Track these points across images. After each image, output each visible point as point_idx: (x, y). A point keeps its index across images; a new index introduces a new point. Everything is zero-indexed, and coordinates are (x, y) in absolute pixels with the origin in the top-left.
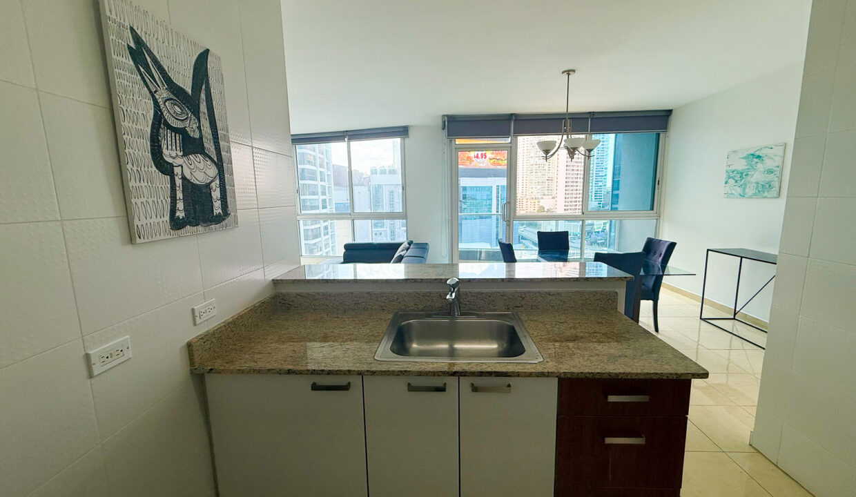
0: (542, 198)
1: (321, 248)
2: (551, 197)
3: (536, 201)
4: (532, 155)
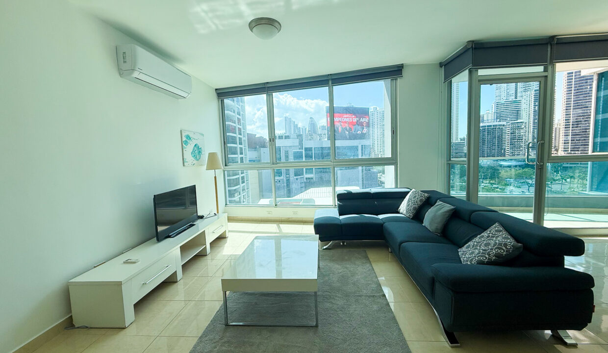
1: (239, 192)
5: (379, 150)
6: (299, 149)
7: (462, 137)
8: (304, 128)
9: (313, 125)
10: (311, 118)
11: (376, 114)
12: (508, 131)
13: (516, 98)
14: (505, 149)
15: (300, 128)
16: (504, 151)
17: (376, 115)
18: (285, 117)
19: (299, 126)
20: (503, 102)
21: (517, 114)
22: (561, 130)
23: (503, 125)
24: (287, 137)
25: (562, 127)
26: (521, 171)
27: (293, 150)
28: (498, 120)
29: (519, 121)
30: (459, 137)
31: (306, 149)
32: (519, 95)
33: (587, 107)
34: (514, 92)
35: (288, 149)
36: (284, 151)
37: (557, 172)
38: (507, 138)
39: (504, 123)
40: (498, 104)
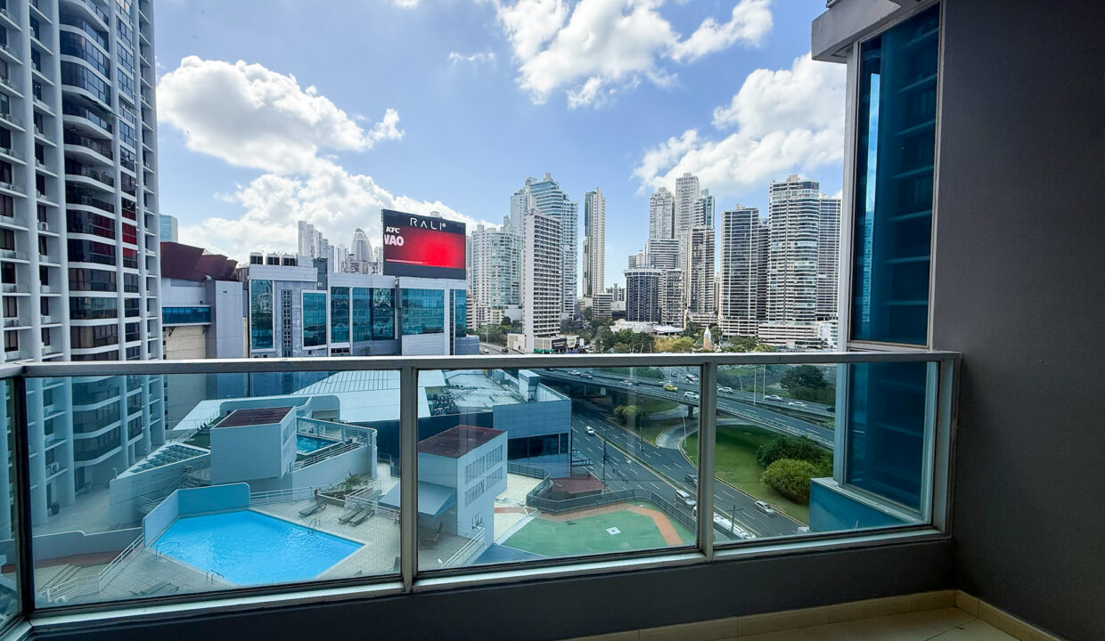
0: (507, 308)
2: (517, 306)
3: (500, 311)
4: (494, 254)
5: (485, 301)
6: (319, 288)
7: (609, 288)
8: (342, 249)
9: (362, 244)
10: (358, 230)
11: (481, 236)
12: (663, 282)
13: (673, 237)
14: (661, 309)
15: (333, 247)
16: (660, 312)
17: (481, 239)
18: (301, 224)
19: (330, 244)
20: (658, 240)
21: (675, 258)
22: (721, 286)
23: (659, 274)
24: (290, 262)
25: (721, 283)
26: (678, 342)
27: (303, 291)
28: (653, 266)
29: (676, 270)
30: (605, 287)
31: (334, 290)
32: (676, 233)
33: (744, 259)
34: (670, 229)
35: (291, 287)
36: (279, 292)
37: (717, 342)
38: (663, 292)
39: (660, 271)
40: (653, 243)
